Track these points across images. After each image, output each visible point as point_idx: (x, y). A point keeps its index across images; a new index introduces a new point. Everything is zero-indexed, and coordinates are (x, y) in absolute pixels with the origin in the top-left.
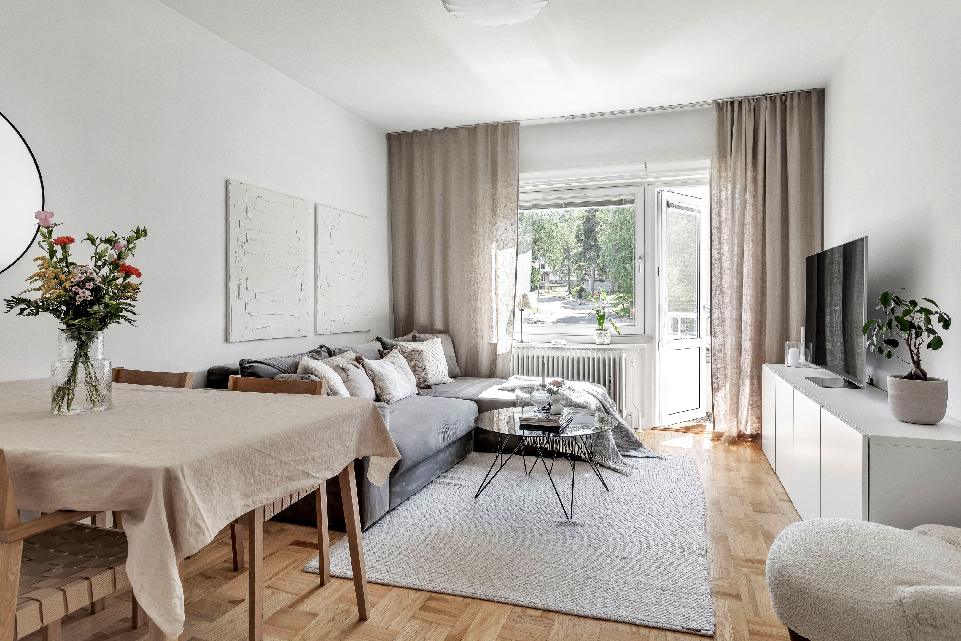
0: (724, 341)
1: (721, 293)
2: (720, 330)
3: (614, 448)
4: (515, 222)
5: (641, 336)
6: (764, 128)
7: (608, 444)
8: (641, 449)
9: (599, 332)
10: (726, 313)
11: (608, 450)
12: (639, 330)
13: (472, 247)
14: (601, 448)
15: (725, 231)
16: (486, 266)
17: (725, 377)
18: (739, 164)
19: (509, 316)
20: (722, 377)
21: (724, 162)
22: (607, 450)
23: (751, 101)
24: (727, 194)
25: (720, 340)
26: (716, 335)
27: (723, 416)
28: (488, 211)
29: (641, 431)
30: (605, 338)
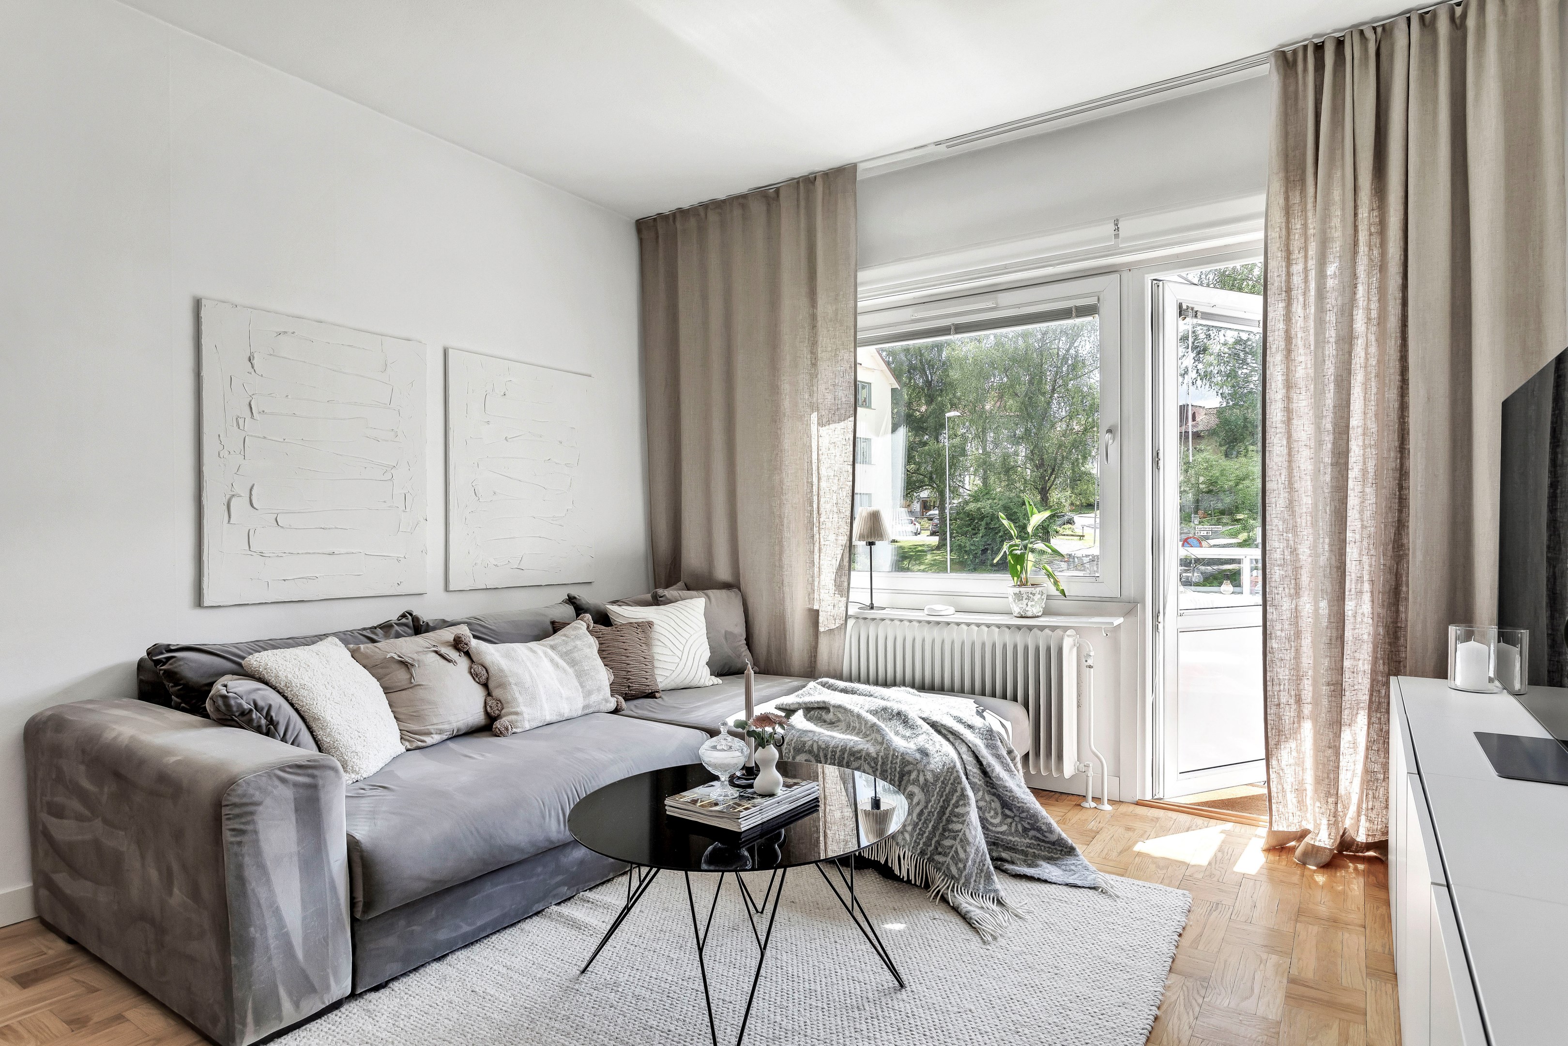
0: (1297, 617)
1: (1291, 505)
2: (1287, 590)
3: (983, 861)
4: (851, 367)
5: (1111, 600)
6: (1405, 96)
7: (965, 851)
8: (1070, 861)
9: (1017, 590)
10: (1300, 551)
11: (965, 867)
12: (1110, 589)
13: (776, 422)
14: (948, 859)
15: (1301, 358)
16: (800, 459)
17: (1299, 700)
18: (1336, 195)
19: (839, 556)
20: (1292, 701)
21: (1298, 193)
22: (961, 865)
23: (1369, 34)
24: (1306, 270)
25: (1286, 615)
26: (1276, 603)
27: (1294, 795)
28: (805, 351)
29: (1107, 807)
30: (1030, 604)
